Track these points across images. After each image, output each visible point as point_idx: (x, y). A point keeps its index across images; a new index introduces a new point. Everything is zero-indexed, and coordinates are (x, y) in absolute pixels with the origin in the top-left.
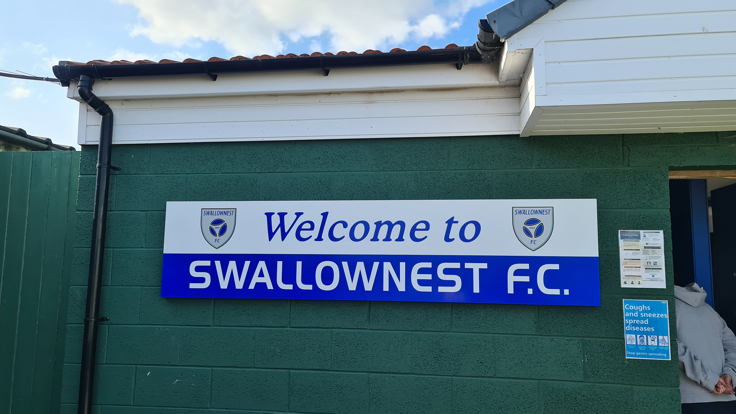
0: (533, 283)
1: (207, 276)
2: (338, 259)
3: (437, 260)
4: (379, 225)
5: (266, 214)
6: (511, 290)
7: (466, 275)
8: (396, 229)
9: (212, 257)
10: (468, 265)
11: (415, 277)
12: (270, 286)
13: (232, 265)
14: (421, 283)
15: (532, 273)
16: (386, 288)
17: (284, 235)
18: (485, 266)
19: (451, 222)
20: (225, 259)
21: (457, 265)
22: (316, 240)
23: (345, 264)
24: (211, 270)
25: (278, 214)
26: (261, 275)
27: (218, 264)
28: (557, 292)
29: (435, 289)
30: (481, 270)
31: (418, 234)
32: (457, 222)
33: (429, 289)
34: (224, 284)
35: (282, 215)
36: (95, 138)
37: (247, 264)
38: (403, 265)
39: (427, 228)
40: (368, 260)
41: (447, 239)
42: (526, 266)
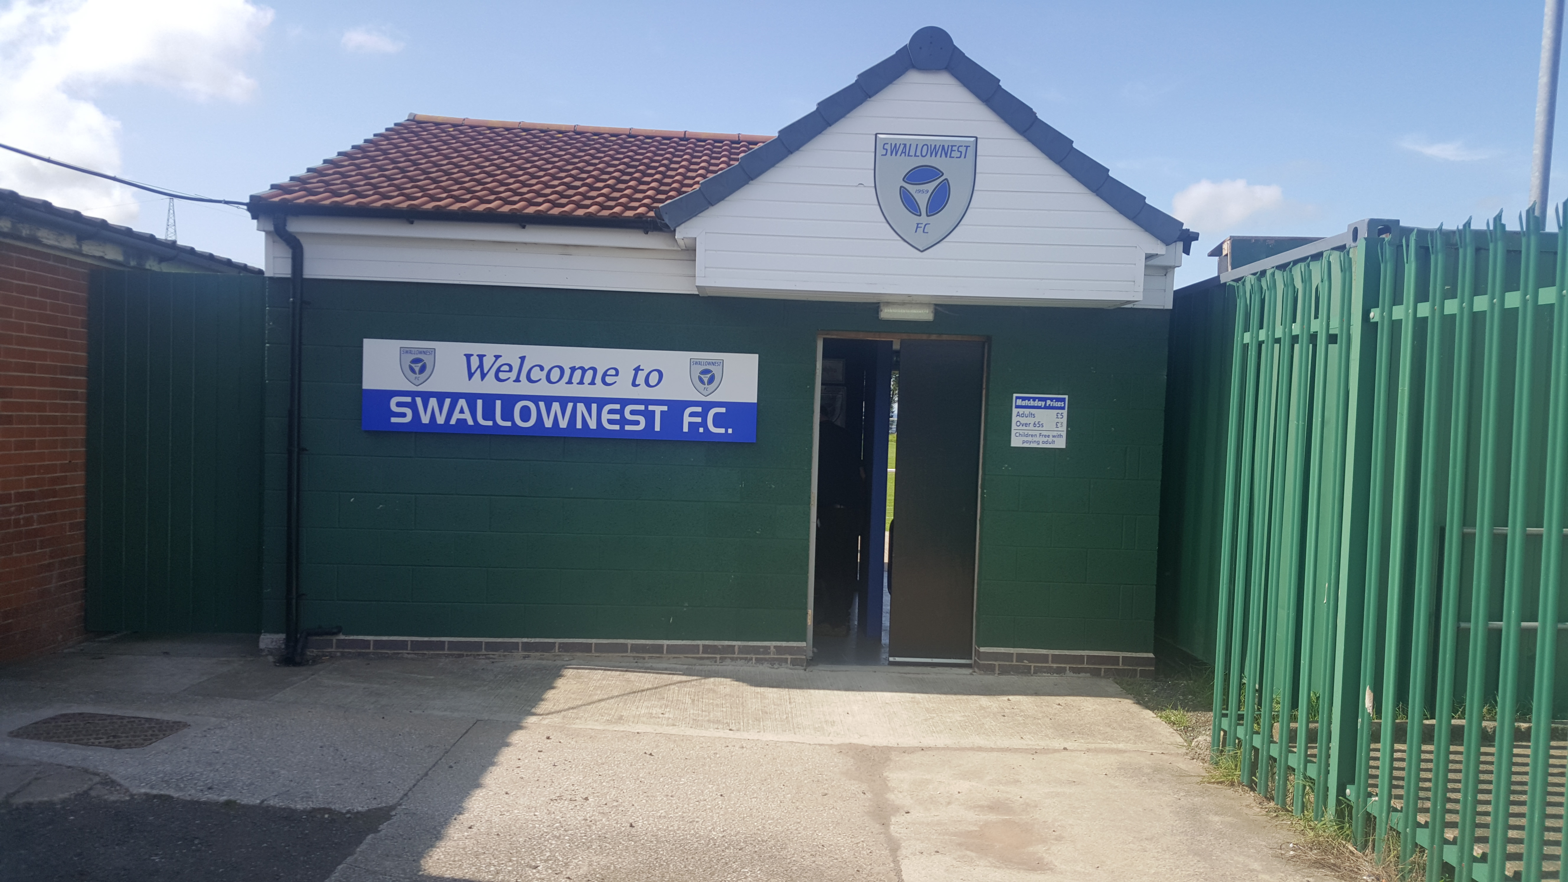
0: (704, 424)
1: (409, 412)
2: (535, 399)
3: (624, 402)
4: (573, 369)
5: (465, 355)
6: (686, 429)
7: (649, 416)
8: (589, 375)
9: (413, 394)
11: (605, 416)
13: (433, 402)
14: (610, 422)
15: (704, 415)
16: (579, 425)
17: (483, 376)
18: (665, 408)
19: (637, 369)
20: (426, 396)
21: (642, 407)
22: (514, 381)
23: (542, 404)
24: (413, 406)
25: (478, 355)
26: (462, 411)
27: (419, 400)
28: (722, 431)
29: (622, 427)
30: (662, 412)
31: (608, 380)
32: (643, 370)
33: (617, 427)
34: (425, 419)
35: (481, 357)
37: (448, 401)
38: (594, 406)
39: (617, 374)
41: (634, 384)
42: (699, 409)
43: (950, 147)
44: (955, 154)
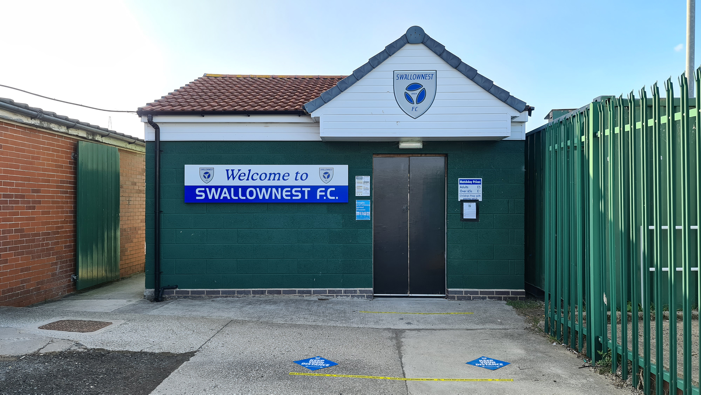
0: (326, 195)
1: (203, 194)
2: (255, 187)
3: (292, 187)
5: (226, 170)
6: (318, 198)
7: (303, 193)
9: (205, 187)
10: (303, 189)
11: (284, 193)
12: (229, 198)
13: (213, 190)
14: (287, 196)
15: (326, 191)
16: (273, 198)
17: (234, 178)
18: (309, 189)
19: (297, 173)
20: (210, 188)
21: (299, 189)
23: (258, 189)
24: (205, 192)
25: (231, 170)
26: (225, 193)
27: (207, 189)
28: (334, 198)
29: (291, 198)
30: (308, 191)
31: (285, 178)
32: (299, 173)
33: (289, 198)
34: (210, 197)
35: (233, 170)
36: (152, 138)
37: (219, 189)
38: (280, 189)
39: (289, 176)
40: (267, 188)
41: (296, 180)
42: (324, 189)
43: (425, 75)
44: (428, 78)
